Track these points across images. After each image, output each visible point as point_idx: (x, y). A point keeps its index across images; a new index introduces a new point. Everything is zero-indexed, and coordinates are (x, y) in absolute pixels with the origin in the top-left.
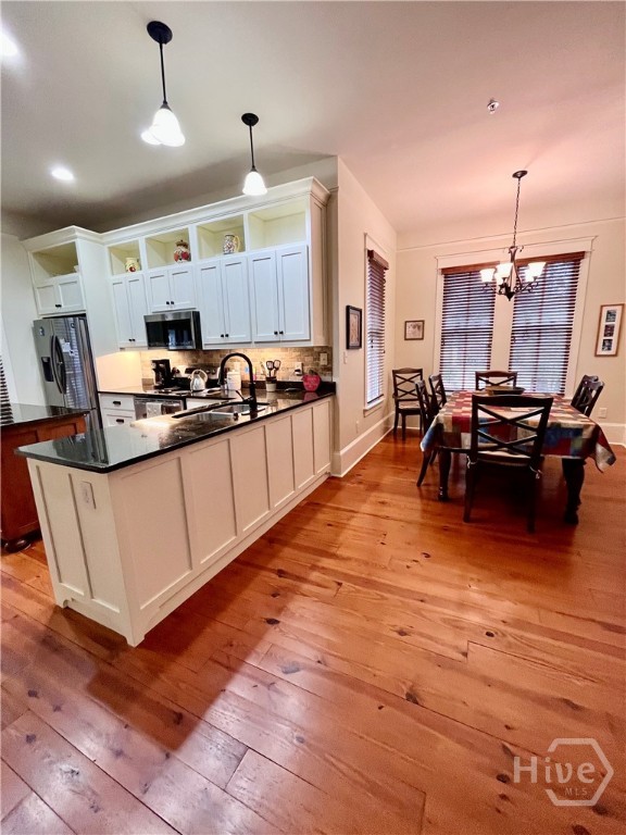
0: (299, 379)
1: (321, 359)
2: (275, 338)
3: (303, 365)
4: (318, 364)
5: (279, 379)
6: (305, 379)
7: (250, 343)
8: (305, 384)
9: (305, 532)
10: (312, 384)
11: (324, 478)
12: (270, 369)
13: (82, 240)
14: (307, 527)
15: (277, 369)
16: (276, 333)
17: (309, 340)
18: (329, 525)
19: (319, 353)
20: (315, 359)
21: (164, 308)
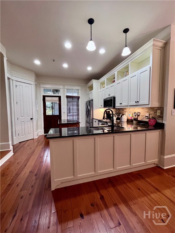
0: (147, 120)
1: (158, 112)
2: (135, 104)
3: (149, 115)
4: (156, 115)
5: (139, 119)
6: (149, 121)
7: (128, 106)
8: (149, 122)
9: (125, 186)
10: (152, 122)
11: (154, 166)
12: (135, 116)
13: (94, 82)
14: (128, 184)
15: (139, 115)
16: (136, 102)
17: (149, 104)
18: (139, 189)
19: (157, 110)
20: (155, 113)
21: (108, 96)
